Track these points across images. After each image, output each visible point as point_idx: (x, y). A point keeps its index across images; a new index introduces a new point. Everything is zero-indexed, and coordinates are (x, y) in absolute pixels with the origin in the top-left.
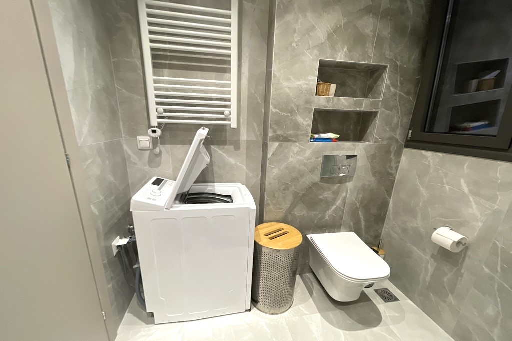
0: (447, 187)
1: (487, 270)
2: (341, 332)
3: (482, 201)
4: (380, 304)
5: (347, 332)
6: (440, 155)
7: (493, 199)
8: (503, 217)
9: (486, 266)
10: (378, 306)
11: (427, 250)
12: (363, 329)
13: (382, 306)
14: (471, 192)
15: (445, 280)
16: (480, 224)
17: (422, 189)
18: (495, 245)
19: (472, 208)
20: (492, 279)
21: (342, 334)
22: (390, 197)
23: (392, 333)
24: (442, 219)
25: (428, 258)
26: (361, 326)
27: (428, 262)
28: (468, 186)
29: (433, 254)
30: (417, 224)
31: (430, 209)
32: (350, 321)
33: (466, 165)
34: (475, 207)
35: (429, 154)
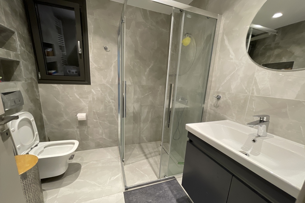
0: (71, 98)
1: (95, 120)
2: (77, 180)
3: (85, 99)
4: (72, 161)
5: (78, 178)
6: (62, 85)
7: (87, 98)
8: (92, 102)
9: (94, 119)
10: (72, 162)
11: (74, 127)
12: (80, 171)
13: (73, 161)
14: (80, 97)
15: (85, 133)
16: (87, 107)
17: (60, 102)
18: (94, 112)
19: (83, 103)
20: (97, 122)
21: (78, 180)
22: (42, 113)
23: (86, 163)
24: (74, 111)
25: (76, 129)
26: (78, 172)
27: (77, 131)
28: (78, 96)
29: (77, 127)
30: (65, 119)
31: (68, 110)
32: (74, 175)
33: (74, 88)
34: (83, 102)
35: (56, 85)
